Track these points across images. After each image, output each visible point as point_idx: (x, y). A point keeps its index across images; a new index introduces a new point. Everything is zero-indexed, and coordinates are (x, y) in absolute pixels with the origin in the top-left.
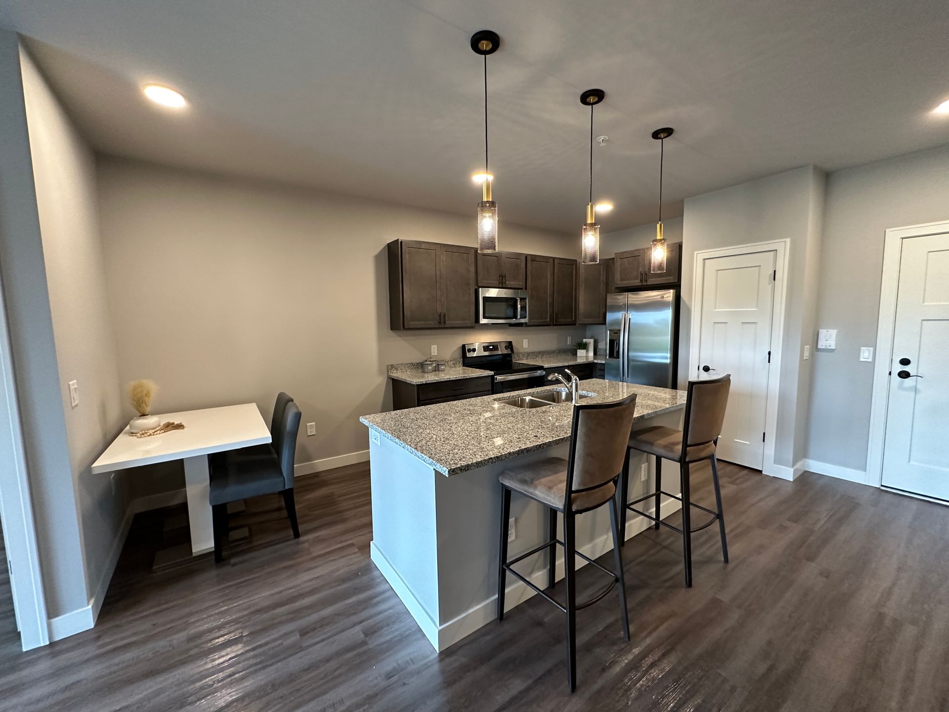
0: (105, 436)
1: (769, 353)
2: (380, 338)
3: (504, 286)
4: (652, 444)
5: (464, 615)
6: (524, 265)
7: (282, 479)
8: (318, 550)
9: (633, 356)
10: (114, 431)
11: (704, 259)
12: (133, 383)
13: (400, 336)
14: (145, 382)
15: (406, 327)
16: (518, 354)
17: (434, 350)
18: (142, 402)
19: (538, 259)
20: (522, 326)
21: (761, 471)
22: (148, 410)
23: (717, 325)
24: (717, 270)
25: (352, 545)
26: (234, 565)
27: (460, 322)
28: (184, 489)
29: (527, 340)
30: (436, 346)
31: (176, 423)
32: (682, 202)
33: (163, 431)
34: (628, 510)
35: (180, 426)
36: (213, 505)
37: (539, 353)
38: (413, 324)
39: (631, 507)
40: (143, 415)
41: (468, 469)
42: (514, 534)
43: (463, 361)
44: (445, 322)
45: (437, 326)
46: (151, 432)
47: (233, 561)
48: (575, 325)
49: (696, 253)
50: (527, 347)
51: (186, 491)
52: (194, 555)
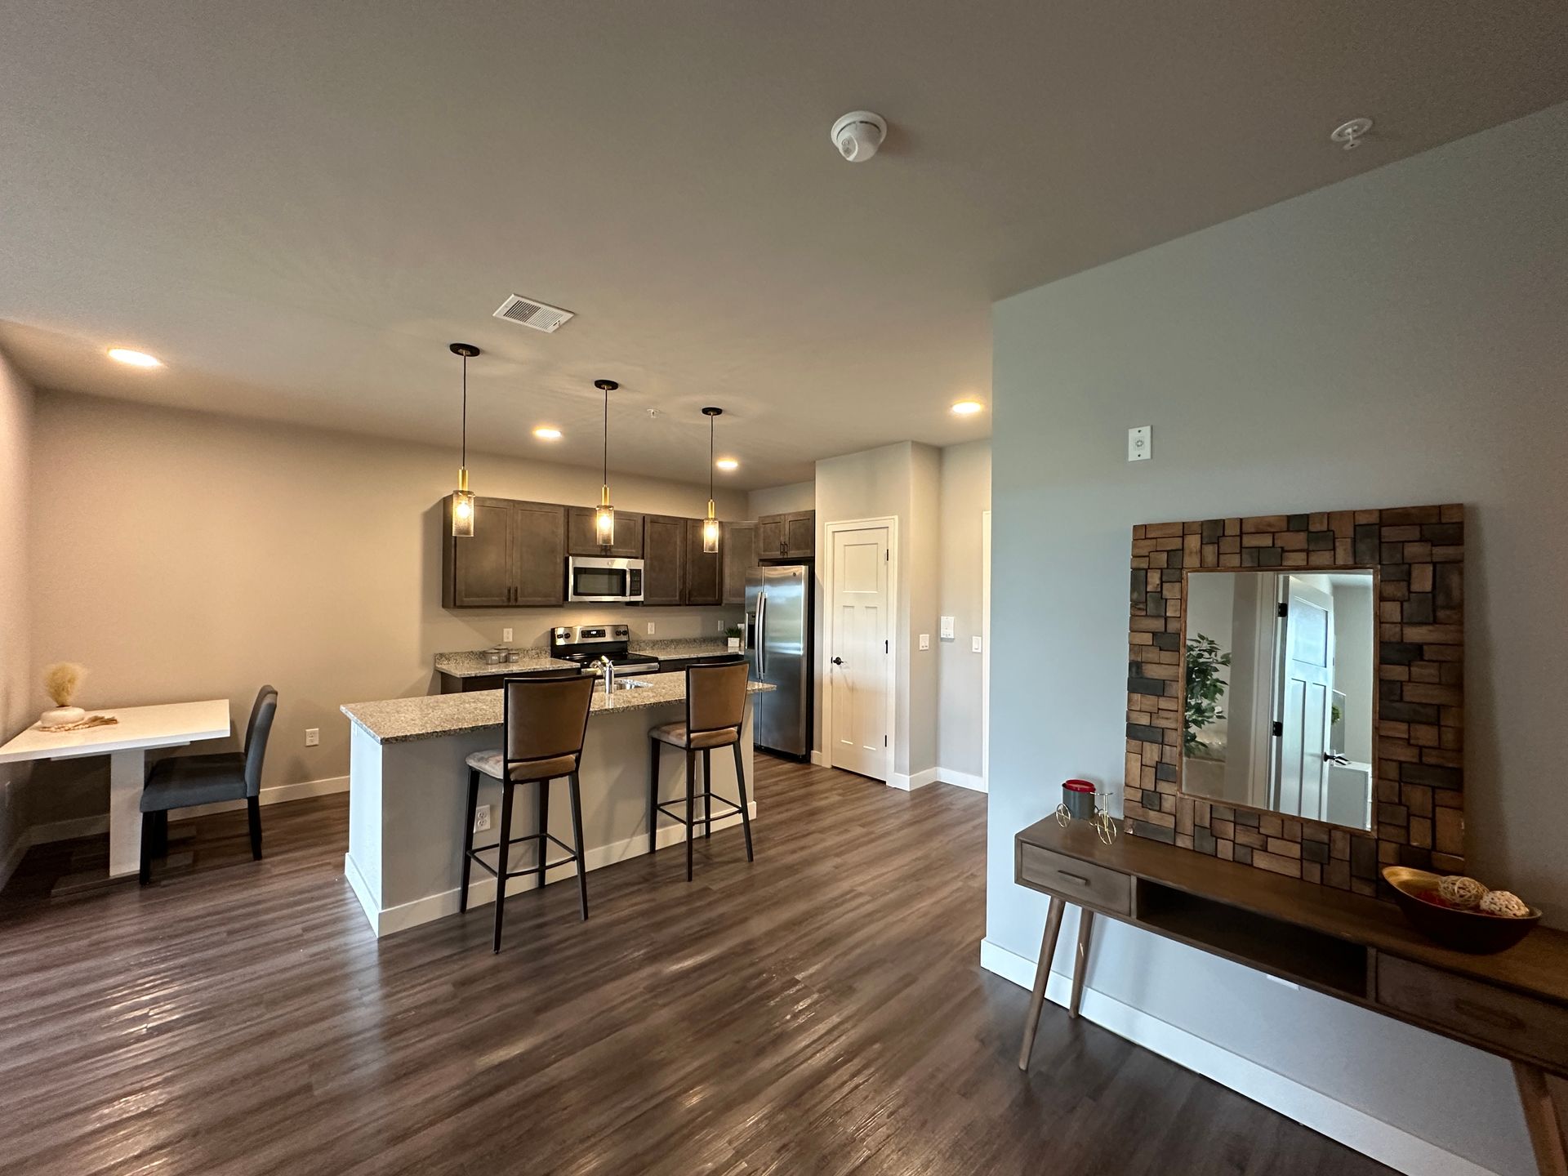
0: (5, 730)
1: (887, 642)
2: (426, 617)
3: (608, 554)
4: (668, 733)
5: (415, 902)
6: (641, 529)
7: (242, 784)
8: (282, 869)
9: (771, 647)
10: (16, 728)
11: (834, 532)
12: (53, 667)
13: (455, 616)
14: (70, 665)
15: (457, 604)
16: (638, 642)
17: (508, 635)
18: (63, 689)
19: (661, 520)
20: (638, 605)
21: (884, 782)
22: (69, 699)
23: (846, 609)
24: (846, 546)
25: (329, 864)
26: (165, 886)
27: (540, 599)
28: (107, 815)
29: (653, 624)
30: (511, 629)
31: (106, 718)
32: (815, 462)
33: (87, 726)
34: (659, 812)
35: (112, 721)
36: (145, 810)
37: (672, 641)
38: (468, 601)
39: (661, 807)
40: (62, 706)
41: (406, 740)
42: (489, 821)
43: (552, 650)
44: (516, 600)
45: (505, 604)
46: (70, 726)
47: (164, 883)
48: (720, 605)
49: (826, 524)
50: (653, 633)
51: (110, 817)
52: (111, 878)
